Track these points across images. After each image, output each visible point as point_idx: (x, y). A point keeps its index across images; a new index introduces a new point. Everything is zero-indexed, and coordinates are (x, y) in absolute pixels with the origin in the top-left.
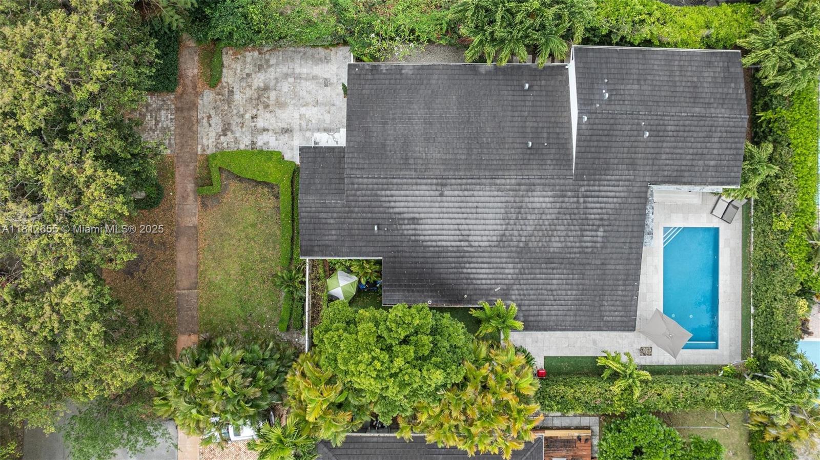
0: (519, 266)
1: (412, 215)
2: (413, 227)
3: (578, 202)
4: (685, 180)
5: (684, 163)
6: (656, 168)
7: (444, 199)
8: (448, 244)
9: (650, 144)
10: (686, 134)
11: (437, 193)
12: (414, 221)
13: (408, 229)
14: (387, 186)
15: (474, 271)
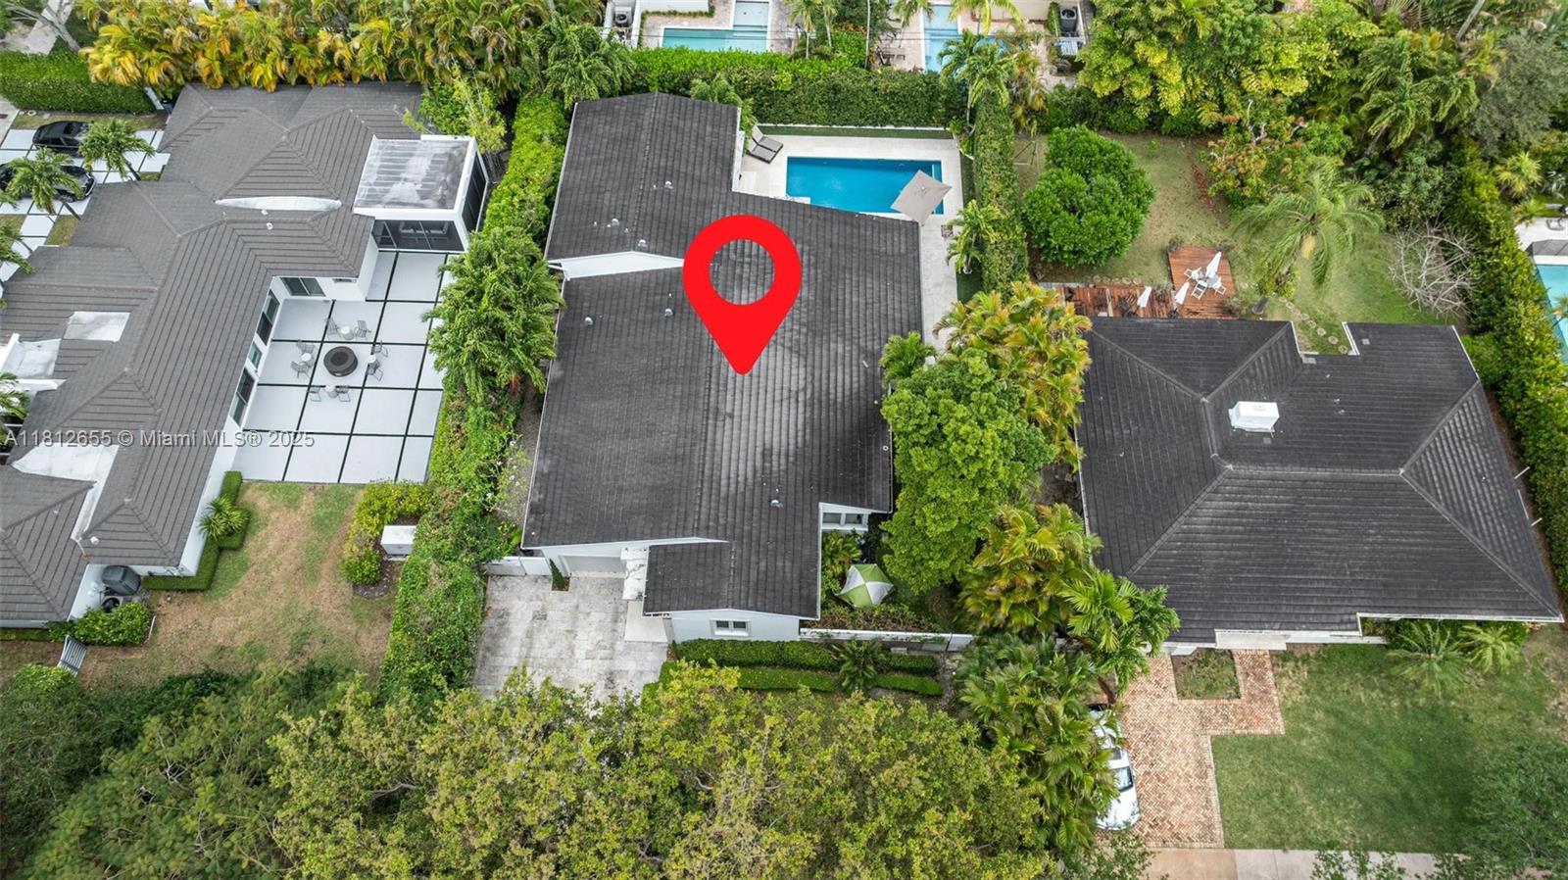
0: (833, 336)
1: (759, 457)
2: (775, 457)
3: (750, 263)
4: (728, 156)
5: (706, 154)
6: (711, 182)
7: (736, 413)
8: (801, 416)
9: (681, 184)
10: (672, 149)
11: (728, 420)
12: (767, 454)
13: (777, 464)
14: (714, 481)
15: (840, 389)
